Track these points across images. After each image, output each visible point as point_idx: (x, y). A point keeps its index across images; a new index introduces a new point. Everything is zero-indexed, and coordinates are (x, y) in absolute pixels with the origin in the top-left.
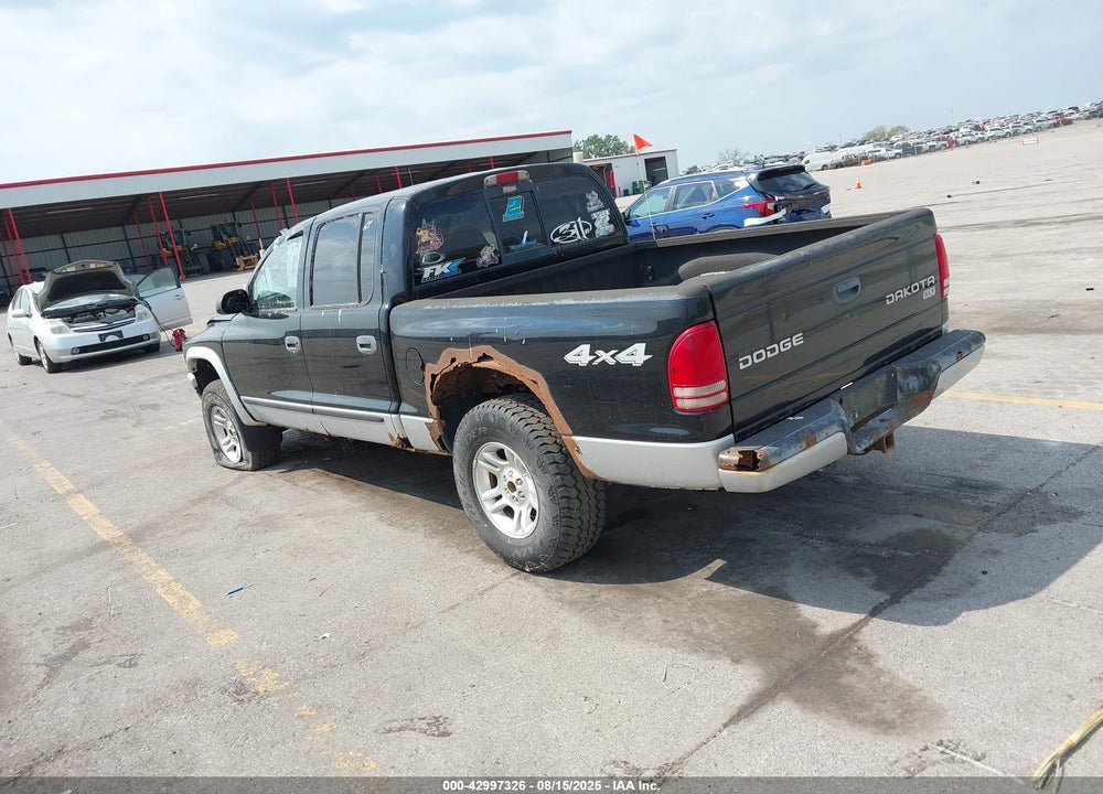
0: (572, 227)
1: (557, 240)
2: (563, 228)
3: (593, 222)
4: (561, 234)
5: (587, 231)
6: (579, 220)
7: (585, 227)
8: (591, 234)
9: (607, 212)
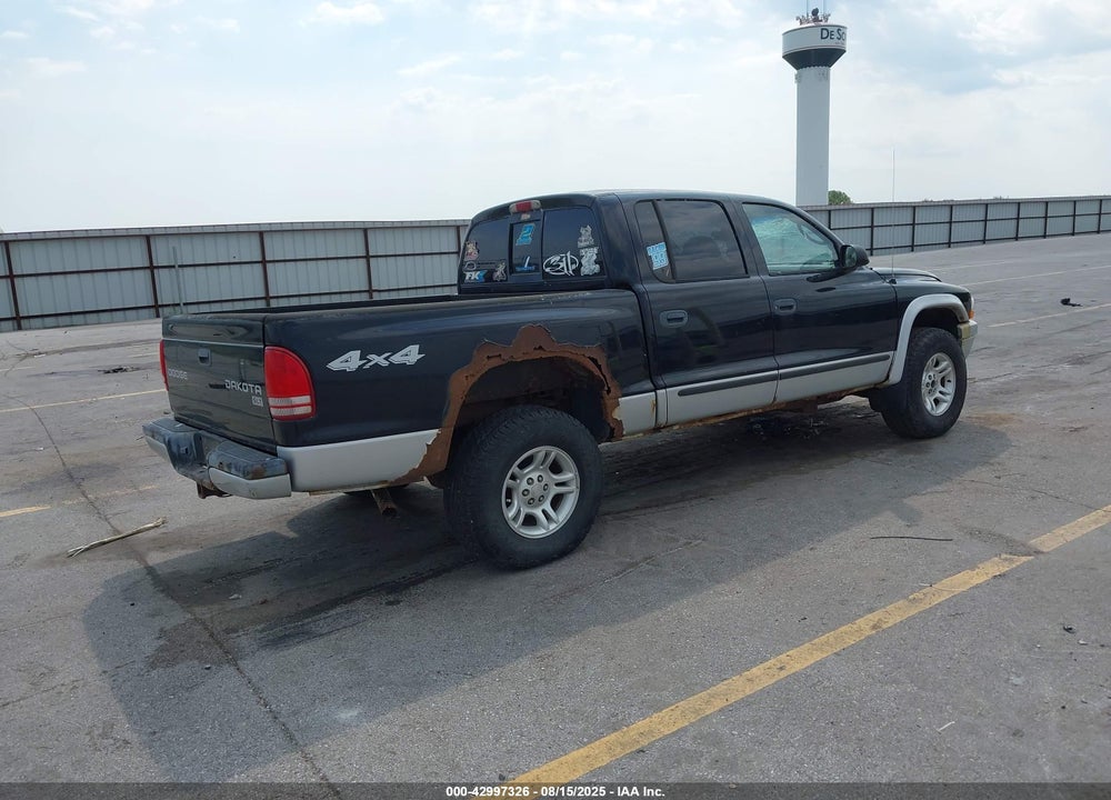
0: (561, 261)
1: (547, 270)
2: (554, 259)
3: (580, 258)
4: (551, 265)
5: (574, 267)
6: (568, 254)
7: (573, 262)
8: (577, 271)
9: (595, 250)
